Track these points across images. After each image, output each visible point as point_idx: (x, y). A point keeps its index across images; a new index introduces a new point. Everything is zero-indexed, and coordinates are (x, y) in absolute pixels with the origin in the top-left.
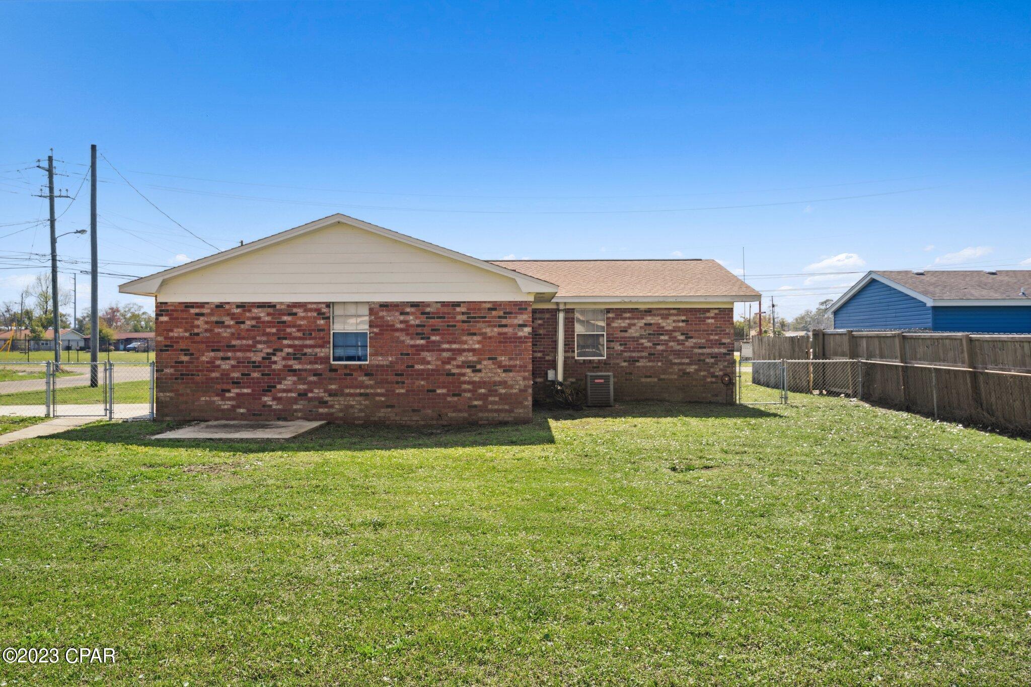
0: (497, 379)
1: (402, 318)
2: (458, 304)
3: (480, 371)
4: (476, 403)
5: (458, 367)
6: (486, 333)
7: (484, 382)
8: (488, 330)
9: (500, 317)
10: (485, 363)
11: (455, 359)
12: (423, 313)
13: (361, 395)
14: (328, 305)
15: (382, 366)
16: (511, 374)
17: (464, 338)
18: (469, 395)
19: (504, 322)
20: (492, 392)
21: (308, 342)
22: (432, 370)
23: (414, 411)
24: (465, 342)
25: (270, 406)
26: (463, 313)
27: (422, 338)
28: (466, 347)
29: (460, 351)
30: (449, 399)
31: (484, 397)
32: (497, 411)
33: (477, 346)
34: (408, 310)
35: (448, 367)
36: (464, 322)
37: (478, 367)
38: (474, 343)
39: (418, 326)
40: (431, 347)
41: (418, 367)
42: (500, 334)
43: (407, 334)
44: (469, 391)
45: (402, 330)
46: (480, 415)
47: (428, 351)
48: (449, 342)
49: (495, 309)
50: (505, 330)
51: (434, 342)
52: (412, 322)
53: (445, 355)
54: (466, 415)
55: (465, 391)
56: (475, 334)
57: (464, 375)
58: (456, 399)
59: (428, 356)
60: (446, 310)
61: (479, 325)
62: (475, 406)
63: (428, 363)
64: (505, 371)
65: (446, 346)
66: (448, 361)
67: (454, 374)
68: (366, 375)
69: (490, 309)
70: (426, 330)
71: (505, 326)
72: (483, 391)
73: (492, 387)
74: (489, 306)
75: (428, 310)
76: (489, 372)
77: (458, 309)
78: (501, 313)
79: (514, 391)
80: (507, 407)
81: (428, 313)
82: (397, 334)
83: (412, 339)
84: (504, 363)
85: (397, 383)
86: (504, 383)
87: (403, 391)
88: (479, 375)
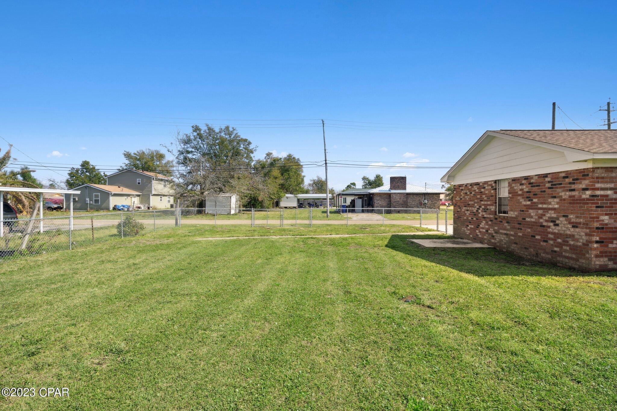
0: (568, 232)
1: (520, 187)
2: (546, 176)
3: (557, 225)
4: (556, 249)
5: (546, 221)
6: (561, 196)
7: (561, 234)
8: (563, 194)
9: (570, 183)
10: (561, 219)
11: (544, 215)
12: (530, 184)
13: (505, 234)
14: (495, 182)
15: (513, 218)
16: (577, 230)
17: (550, 200)
18: (551, 242)
19: (573, 187)
20: (565, 243)
21: (489, 203)
22: (534, 222)
23: (526, 248)
24: (550, 203)
25: (478, 235)
26: (549, 182)
27: (529, 201)
28: (550, 206)
29: (547, 210)
30: (542, 243)
31: (560, 245)
32: (568, 258)
33: (556, 206)
34: (524, 182)
35: (541, 220)
36: (549, 188)
37: (557, 222)
38: (554, 203)
39: (528, 192)
40: (533, 206)
41: (528, 219)
42: (570, 197)
43: (523, 198)
44: (552, 239)
45: (520, 195)
46: (558, 259)
47: (532, 209)
48: (542, 203)
49: (567, 177)
50: (573, 193)
51: (535, 203)
52: (525, 190)
53: (540, 212)
54: (550, 256)
55: (550, 239)
56: (555, 197)
57: (549, 227)
58: (545, 244)
59: (532, 212)
60: (541, 180)
61: (559, 190)
62: (555, 252)
63: (532, 217)
64: (573, 227)
65: (540, 206)
66: (541, 216)
67: (544, 226)
68: (507, 222)
69: (564, 177)
70: (531, 195)
71: (573, 190)
72: (559, 240)
73: (566, 237)
74: (563, 175)
75: (532, 181)
76: (564, 227)
77: (547, 179)
78: (571, 180)
79: (580, 244)
80: (574, 256)
81: (532, 183)
82: (519, 198)
83: (525, 201)
84: (573, 220)
85: (519, 229)
86: (572, 236)
87: (521, 234)
88: (557, 228)
